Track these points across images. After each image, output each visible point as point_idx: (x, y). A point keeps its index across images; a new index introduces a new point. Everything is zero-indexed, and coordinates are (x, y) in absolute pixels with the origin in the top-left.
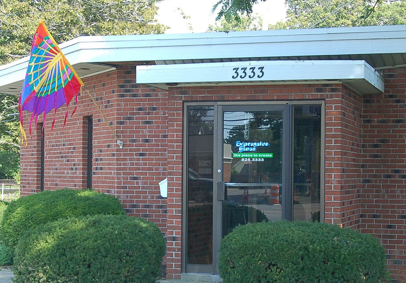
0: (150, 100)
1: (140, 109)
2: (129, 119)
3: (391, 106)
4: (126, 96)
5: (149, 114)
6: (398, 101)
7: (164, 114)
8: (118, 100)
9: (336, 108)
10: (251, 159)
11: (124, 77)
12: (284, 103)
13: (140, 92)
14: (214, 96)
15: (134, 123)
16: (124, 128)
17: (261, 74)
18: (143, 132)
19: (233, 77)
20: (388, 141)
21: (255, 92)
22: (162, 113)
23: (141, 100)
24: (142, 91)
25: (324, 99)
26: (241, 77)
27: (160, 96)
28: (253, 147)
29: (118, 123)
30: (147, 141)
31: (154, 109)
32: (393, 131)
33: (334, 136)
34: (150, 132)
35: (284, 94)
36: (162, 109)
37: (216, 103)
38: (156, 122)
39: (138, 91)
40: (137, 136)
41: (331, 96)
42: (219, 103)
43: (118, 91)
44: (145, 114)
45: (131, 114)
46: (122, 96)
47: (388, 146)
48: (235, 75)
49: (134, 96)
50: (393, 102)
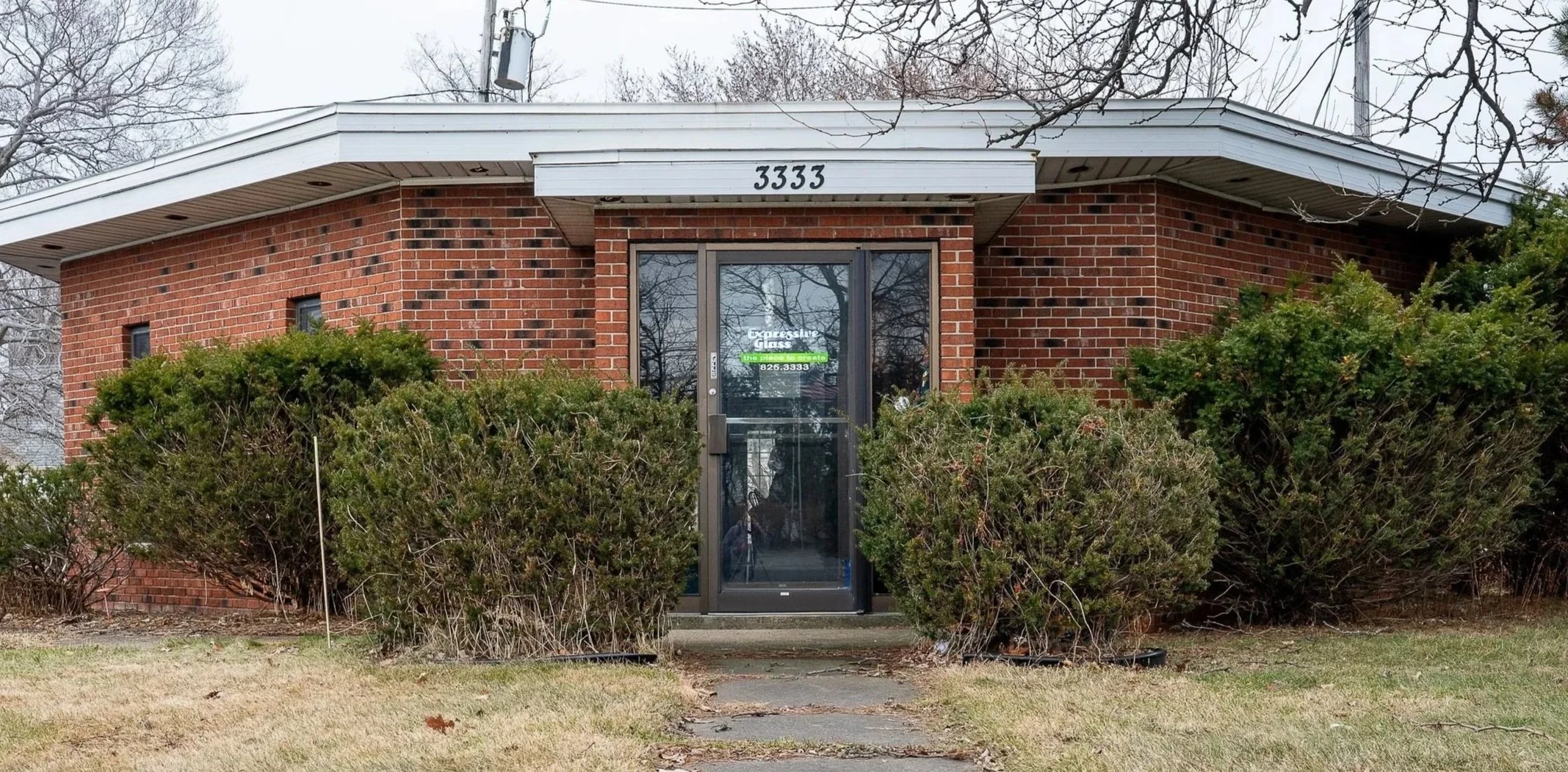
0: (481, 255)
1: (459, 275)
2: (434, 295)
3: (1005, 272)
4: (426, 244)
5: (479, 284)
6: (1019, 262)
7: (516, 284)
8: (405, 255)
9: (963, 257)
10: (781, 364)
11: (420, 203)
12: (853, 246)
13: (458, 238)
14: (699, 232)
15: (445, 306)
16: (421, 315)
17: (817, 181)
18: (465, 325)
19: (756, 186)
20: (1000, 343)
21: (791, 222)
22: (511, 284)
23: (460, 255)
24: (464, 234)
25: (937, 240)
26: (774, 186)
27: (505, 247)
28: (784, 340)
29: (406, 305)
30: (477, 344)
31: (492, 274)
32: (1011, 323)
33: (958, 316)
34: (484, 325)
35: (852, 227)
36: (511, 274)
37: (702, 245)
38: (497, 304)
39: (452, 234)
40: (452, 334)
41: (953, 234)
42: (710, 246)
43: (406, 234)
44: (471, 285)
45: (438, 285)
46: (416, 245)
47: (1001, 353)
48: (762, 182)
49: (445, 244)
50: (1009, 262)
